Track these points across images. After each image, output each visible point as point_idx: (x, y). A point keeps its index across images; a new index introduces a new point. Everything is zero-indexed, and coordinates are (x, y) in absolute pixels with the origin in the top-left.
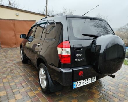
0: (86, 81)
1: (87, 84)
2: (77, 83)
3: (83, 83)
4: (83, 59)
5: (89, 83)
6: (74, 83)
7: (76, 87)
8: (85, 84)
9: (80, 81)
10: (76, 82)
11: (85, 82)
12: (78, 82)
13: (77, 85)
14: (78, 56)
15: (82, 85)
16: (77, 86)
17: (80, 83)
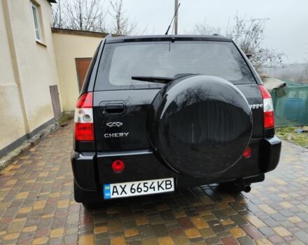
0: (141, 186)
1: (143, 193)
2: (115, 187)
3: (133, 191)
4: (126, 134)
5: (151, 192)
6: (106, 188)
7: (112, 197)
8: (137, 194)
9: (123, 185)
10: (112, 186)
11: (138, 188)
12: (118, 185)
13: (114, 192)
14: (111, 126)
15: (129, 194)
16: (115, 196)
17: (123, 189)
